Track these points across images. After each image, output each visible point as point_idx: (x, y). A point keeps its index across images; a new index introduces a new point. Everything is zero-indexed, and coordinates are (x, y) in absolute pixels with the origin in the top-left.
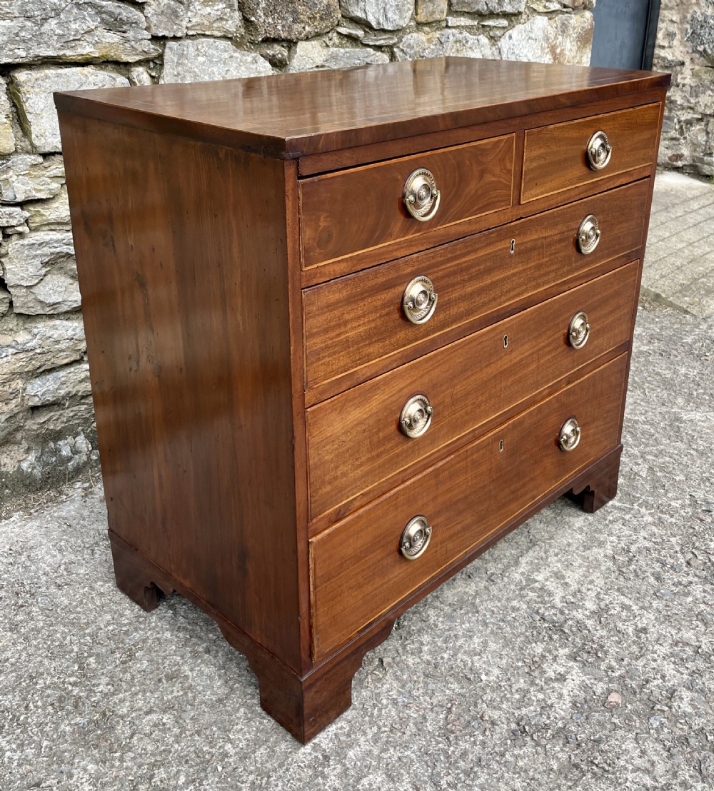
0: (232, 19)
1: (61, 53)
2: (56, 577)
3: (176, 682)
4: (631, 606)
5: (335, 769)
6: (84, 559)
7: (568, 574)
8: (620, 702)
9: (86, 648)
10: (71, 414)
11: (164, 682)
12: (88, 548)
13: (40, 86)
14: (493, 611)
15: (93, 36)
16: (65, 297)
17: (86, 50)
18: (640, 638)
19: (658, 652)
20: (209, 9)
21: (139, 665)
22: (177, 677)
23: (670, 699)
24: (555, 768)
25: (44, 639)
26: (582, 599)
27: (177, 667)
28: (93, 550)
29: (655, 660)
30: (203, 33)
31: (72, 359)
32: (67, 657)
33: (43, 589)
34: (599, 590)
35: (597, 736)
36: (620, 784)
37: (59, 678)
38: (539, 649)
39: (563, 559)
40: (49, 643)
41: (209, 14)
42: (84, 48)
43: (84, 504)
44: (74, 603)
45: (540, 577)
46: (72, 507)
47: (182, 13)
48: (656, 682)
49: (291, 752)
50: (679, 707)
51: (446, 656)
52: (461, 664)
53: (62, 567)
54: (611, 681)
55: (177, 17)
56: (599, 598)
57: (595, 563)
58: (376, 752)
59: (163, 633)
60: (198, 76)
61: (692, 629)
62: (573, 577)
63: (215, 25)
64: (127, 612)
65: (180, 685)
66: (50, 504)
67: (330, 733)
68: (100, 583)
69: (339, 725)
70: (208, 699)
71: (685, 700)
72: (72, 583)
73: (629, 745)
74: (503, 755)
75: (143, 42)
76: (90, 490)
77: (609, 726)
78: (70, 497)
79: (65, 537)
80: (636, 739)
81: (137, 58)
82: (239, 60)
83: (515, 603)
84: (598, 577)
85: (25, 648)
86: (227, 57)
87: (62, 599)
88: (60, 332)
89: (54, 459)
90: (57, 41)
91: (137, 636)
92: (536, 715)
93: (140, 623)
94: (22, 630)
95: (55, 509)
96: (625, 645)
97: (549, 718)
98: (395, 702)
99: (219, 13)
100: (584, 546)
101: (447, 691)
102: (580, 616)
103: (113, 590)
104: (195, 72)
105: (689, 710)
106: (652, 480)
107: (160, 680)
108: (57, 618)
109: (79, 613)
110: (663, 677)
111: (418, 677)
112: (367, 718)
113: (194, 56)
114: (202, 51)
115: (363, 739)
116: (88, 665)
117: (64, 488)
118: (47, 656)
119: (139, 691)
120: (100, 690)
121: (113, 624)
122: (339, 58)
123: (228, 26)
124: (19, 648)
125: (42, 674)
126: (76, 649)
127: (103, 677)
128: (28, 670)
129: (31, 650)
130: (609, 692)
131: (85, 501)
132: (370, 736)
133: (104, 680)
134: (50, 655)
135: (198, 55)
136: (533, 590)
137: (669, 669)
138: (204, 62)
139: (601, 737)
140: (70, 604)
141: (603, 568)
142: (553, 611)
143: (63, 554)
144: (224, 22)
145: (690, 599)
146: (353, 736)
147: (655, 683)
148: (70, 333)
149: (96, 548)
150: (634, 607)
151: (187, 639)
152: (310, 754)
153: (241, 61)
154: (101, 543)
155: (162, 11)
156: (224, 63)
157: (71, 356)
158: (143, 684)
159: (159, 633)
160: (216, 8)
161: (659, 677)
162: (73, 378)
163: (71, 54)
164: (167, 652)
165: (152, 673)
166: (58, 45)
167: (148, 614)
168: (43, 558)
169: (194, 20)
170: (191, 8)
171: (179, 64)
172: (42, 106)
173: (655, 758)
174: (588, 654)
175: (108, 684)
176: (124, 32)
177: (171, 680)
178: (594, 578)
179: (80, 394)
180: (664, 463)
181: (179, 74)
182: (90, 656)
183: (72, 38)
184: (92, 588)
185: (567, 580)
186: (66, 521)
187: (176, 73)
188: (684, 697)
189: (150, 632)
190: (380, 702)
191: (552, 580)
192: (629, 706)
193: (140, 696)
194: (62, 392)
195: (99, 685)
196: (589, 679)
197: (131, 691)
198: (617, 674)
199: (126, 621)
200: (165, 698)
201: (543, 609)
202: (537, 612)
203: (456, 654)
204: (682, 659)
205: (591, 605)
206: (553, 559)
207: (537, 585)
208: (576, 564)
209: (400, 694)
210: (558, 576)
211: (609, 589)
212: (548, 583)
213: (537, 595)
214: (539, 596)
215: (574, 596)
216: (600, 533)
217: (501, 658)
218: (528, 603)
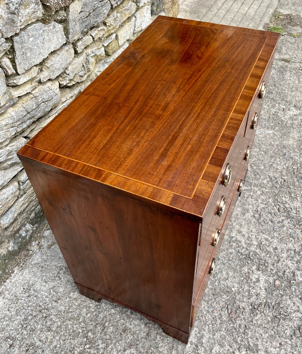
0: (39, 10)
2: (52, 297)
3: (127, 332)
4: (268, 239)
5: (201, 350)
6: (58, 283)
7: (242, 230)
8: (279, 284)
9: (84, 329)
10: (21, 220)
11: (123, 334)
12: (56, 276)
14: (224, 257)
16: (4, 179)
18: (275, 252)
19: (284, 257)
20: (28, 10)
21: (109, 330)
22: (126, 330)
23: (294, 276)
24: (270, 320)
25: (65, 330)
27: (124, 325)
28: (59, 277)
29: (284, 261)
30: (28, 24)
31: (15, 200)
32: (79, 336)
33: (50, 305)
34: (255, 234)
35: (278, 302)
36: (292, 319)
37: (82, 347)
38: (246, 269)
39: (238, 223)
40: (68, 331)
41: (28, 12)
43: (42, 253)
44: (67, 308)
45: (234, 235)
46: (38, 257)
47: (16, 19)
49: (184, 349)
50: (298, 280)
51: (217, 284)
52: (223, 286)
53: (52, 290)
54: (274, 276)
55: (14, 22)
56: (257, 238)
57: (249, 221)
58: (212, 337)
59: (111, 311)
61: (290, 242)
62: (244, 230)
63: (32, 17)
64: (91, 305)
65: (130, 333)
66: (27, 258)
67: (193, 335)
68: (72, 294)
69: (195, 330)
70: (143, 336)
71: (299, 275)
72: (60, 298)
73: (289, 302)
74: (252, 321)
75: (2, 45)
76: (40, 244)
77: (280, 296)
78: (33, 251)
79: (43, 274)
80: (290, 298)
81: (2, 54)
83: (230, 250)
85: (60, 338)
86: (42, 32)
87: (61, 307)
88: (6, 194)
89: (20, 239)
91: (101, 315)
92: (256, 300)
93: (99, 309)
94: (53, 329)
95: (31, 260)
96: (272, 258)
97: (260, 299)
99: (33, 10)
100: (243, 213)
101: (223, 299)
102: (253, 249)
103: (79, 295)
104: (30, 48)
106: (253, 171)
107: (121, 334)
108: (64, 318)
109: (71, 312)
110: (289, 267)
111: (211, 297)
112: (202, 323)
113: (28, 39)
114: (31, 35)
115: (205, 333)
116: (89, 337)
117: (29, 247)
118: (71, 339)
119: (116, 342)
120: (101, 347)
121: (88, 313)
122: (88, 4)
123: (38, 14)
124: (57, 338)
125: (74, 348)
126: (81, 331)
127: (99, 341)
128: (68, 348)
129: (63, 338)
130: (275, 280)
131: (41, 251)
132: (207, 331)
133: (100, 342)
134: (72, 337)
135: (29, 38)
136: (234, 242)
137: (289, 263)
138: (33, 40)
139: (279, 302)
140: (65, 308)
141: (253, 223)
142: (244, 250)
143: (48, 284)
144: (36, 13)
145: (285, 228)
146: (201, 333)
147: (287, 271)
148: (11, 192)
149: (60, 275)
150: (269, 239)
151: (121, 310)
152: (191, 347)
153: (48, 30)
154: (61, 272)
155: (6, 23)
156: (42, 35)
157: (14, 199)
158: (116, 338)
159: (109, 311)
160: (31, 8)
162: (18, 207)
164: (117, 319)
165: (116, 332)
167: (100, 303)
168: (40, 289)
169: (23, 20)
170: (20, 14)
173: (298, 304)
174: (262, 266)
175: (102, 343)
177: (125, 332)
178: (252, 229)
179: (22, 211)
180: (254, 161)
181: (23, 53)
182: (88, 332)
184: (70, 297)
185: (243, 233)
186: (39, 265)
187: (22, 53)
188: (298, 274)
189: (105, 312)
190: (203, 314)
191: (238, 234)
192: (283, 284)
193: (118, 344)
194: (16, 215)
195: (99, 345)
196: (267, 277)
197: (113, 343)
198: (274, 272)
199: (93, 310)
200: (127, 341)
201: (240, 250)
202: (239, 252)
203: (220, 282)
204: (292, 257)
205: (255, 243)
206: (234, 224)
207: (234, 239)
208: (243, 224)
209: (208, 307)
210: (239, 232)
211: (258, 233)
212: (237, 237)
213: (236, 244)
214: (237, 244)
215: (248, 240)
216: (245, 205)
217: (235, 278)
218: (234, 249)
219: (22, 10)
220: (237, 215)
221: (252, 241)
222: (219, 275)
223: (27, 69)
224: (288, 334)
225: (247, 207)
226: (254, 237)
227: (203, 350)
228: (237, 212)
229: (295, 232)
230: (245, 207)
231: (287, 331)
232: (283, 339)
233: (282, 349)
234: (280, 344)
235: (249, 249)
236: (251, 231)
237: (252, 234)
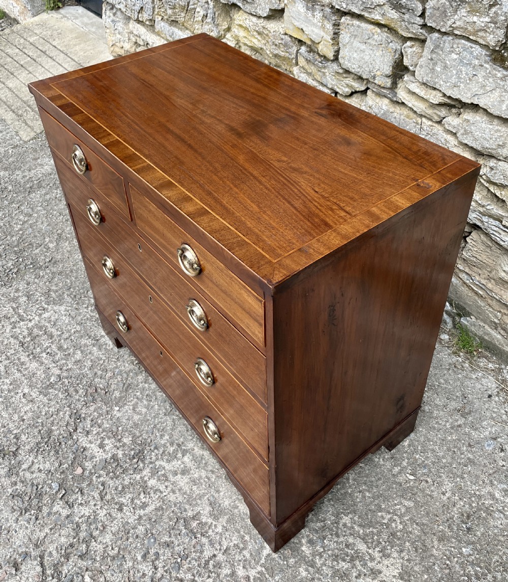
0: (493, 34)
1: (363, 13)
4: (144, 510)
7: (186, 479)
8: (75, 473)
13: (349, 29)
14: (164, 423)
15: (382, 9)
17: (377, 16)
18: (116, 504)
19: (101, 511)
20: (475, 19)
23: (67, 502)
26: (159, 479)
29: (95, 505)
30: (467, 36)
34: (164, 494)
38: (127, 440)
39: (202, 481)
41: (475, 22)
42: (376, 15)
45: (186, 459)
47: (449, 14)
48: (80, 498)
50: (58, 504)
51: (138, 394)
52: (130, 400)
54: (91, 473)
55: (446, 15)
56: (156, 490)
57: (194, 503)
58: (92, 358)
60: (447, 68)
61: (112, 545)
62: (182, 481)
63: (480, 34)
67: (108, 342)
69: (111, 345)
73: (48, 465)
74: (69, 406)
75: (414, 25)
77: (64, 461)
80: (50, 471)
81: (410, 35)
82: (488, 71)
83: (167, 437)
84: (177, 498)
86: (476, 63)
90: (361, 5)
92: (84, 427)
96: (113, 492)
97: (80, 432)
98: (116, 367)
99: (483, 25)
100: (214, 503)
102: (145, 473)
104: (445, 63)
105: (55, 509)
110: (81, 504)
111: (129, 380)
112: (111, 356)
113: (450, 51)
114: (457, 50)
115: (100, 353)
130: (84, 470)
132: (101, 356)
135: (453, 51)
136: (175, 451)
137: (86, 511)
138: (456, 59)
139: (59, 454)
141: (187, 507)
142: (154, 458)
144: (488, 35)
145: (139, 558)
150: (142, 512)
153: (490, 73)
156: (474, 67)
160: (481, 20)
161: (82, 502)
163: (368, 16)
166: (362, 8)
169: (458, 23)
170: (458, 12)
171: (435, 52)
172: (347, 41)
174: (113, 465)
176: (403, 14)
178: (177, 495)
181: (432, 59)
183: (368, 6)
185: (179, 476)
187: (430, 57)
188: (64, 510)
191: (182, 466)
192: (71, 477)
196: (96, 462)
198: (94, 478)
201: (157, 452)
202: (156, 448)
203: (137, 398)
204: (90, 524)
205: (152, 482)
206: (203, 474)
207: (180, 455)
208: (195, 488)
209: (121, 371)
210: (185, 472)
211: (163, 502)
212: (179, 462)
213: (171, 452)
214: (170, 454)
215: (164, 475)
216: (228, 521)
217: (127, 419)
218: (164, 445)
219: (465, 10)
220: (218, 491)
221: (159, 480)
222: (145, 402)
223: (424, 81)
224: (23, 436)
225: (223, 520)
226: (162, 488)
227: (88, 343)
228: (222, 494)
229: (121, 572)
230: (226, 517)
231: (26, 437)
232: (24, 427)
233: (19, 418)
234: (23, 420)
235: (151, 466)
236: (174, 492)
237: (169, 489)
